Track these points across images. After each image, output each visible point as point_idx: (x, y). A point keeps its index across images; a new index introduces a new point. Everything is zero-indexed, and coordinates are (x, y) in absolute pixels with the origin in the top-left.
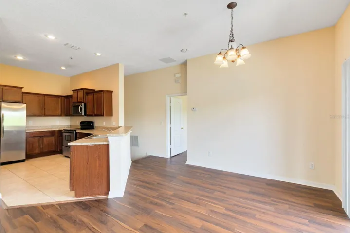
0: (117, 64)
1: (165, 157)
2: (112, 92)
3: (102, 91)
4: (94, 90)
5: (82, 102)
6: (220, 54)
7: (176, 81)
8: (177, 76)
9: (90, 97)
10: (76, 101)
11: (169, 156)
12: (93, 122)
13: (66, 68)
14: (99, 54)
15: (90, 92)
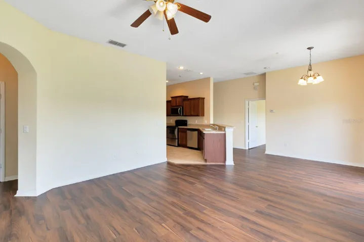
0: (209, 78)
1: (244, 148)
2: (204, 98)
3: (199, 98)
4: (187, 97)
5: (180, 106)
6: (302, 78)
7: (254, 88)
8: (256, 84)
9: (186, 103)
10: (175, 105)
11: (247, 148)
12: (186, 121)
13: (169, 81)
14: (201, 73)
15: (185, 98)
